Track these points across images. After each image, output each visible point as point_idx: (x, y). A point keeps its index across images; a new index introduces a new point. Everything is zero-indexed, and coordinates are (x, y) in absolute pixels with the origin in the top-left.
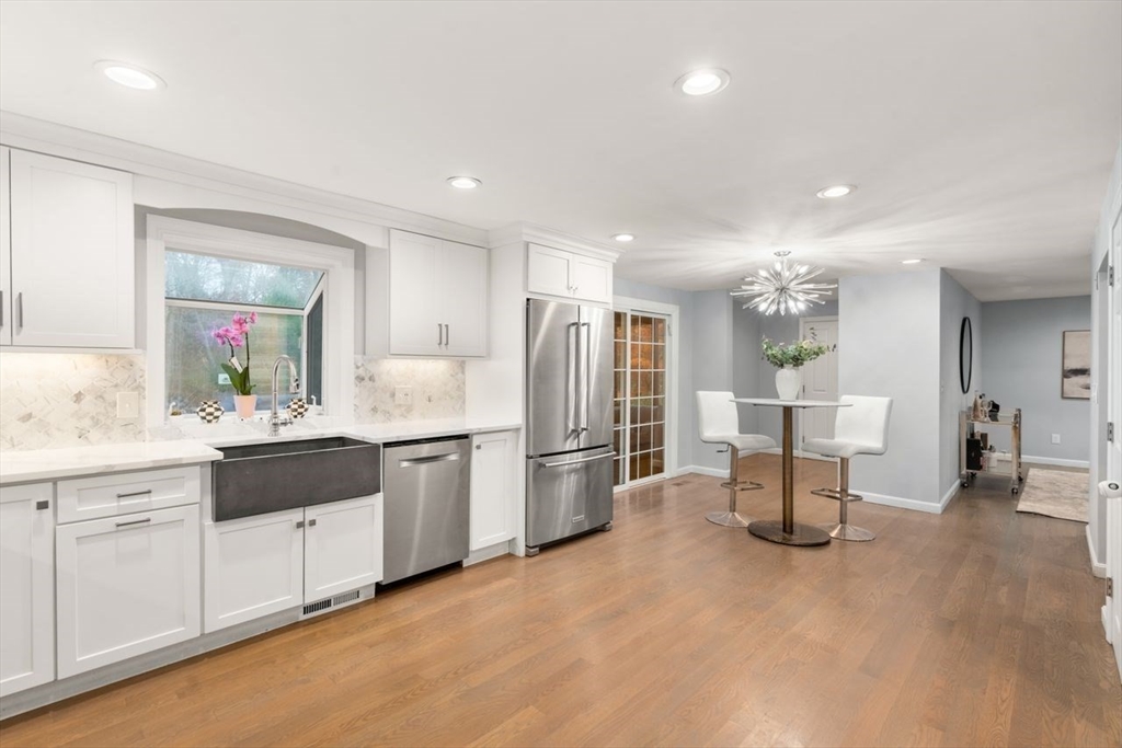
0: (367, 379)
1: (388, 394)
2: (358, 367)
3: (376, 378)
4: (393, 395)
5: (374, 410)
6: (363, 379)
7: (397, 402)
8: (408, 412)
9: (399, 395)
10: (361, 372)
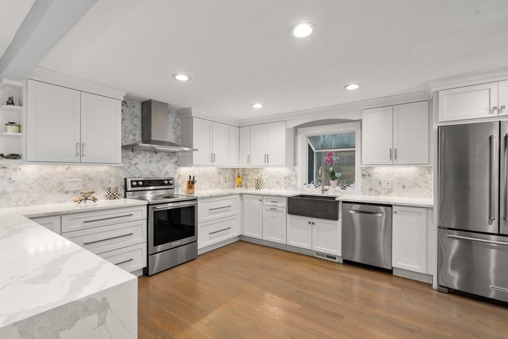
0: (367, 175)
1: (378, 183)
2: (363, 171)
3: (372, 175)
4: (380, 183)
5: (371, 189)
6: (365, 176)
7: (383, 187)
8: (389, 192)
9: (384, 184)
10: (364, 172)
